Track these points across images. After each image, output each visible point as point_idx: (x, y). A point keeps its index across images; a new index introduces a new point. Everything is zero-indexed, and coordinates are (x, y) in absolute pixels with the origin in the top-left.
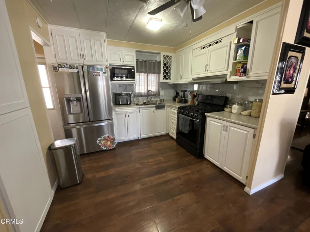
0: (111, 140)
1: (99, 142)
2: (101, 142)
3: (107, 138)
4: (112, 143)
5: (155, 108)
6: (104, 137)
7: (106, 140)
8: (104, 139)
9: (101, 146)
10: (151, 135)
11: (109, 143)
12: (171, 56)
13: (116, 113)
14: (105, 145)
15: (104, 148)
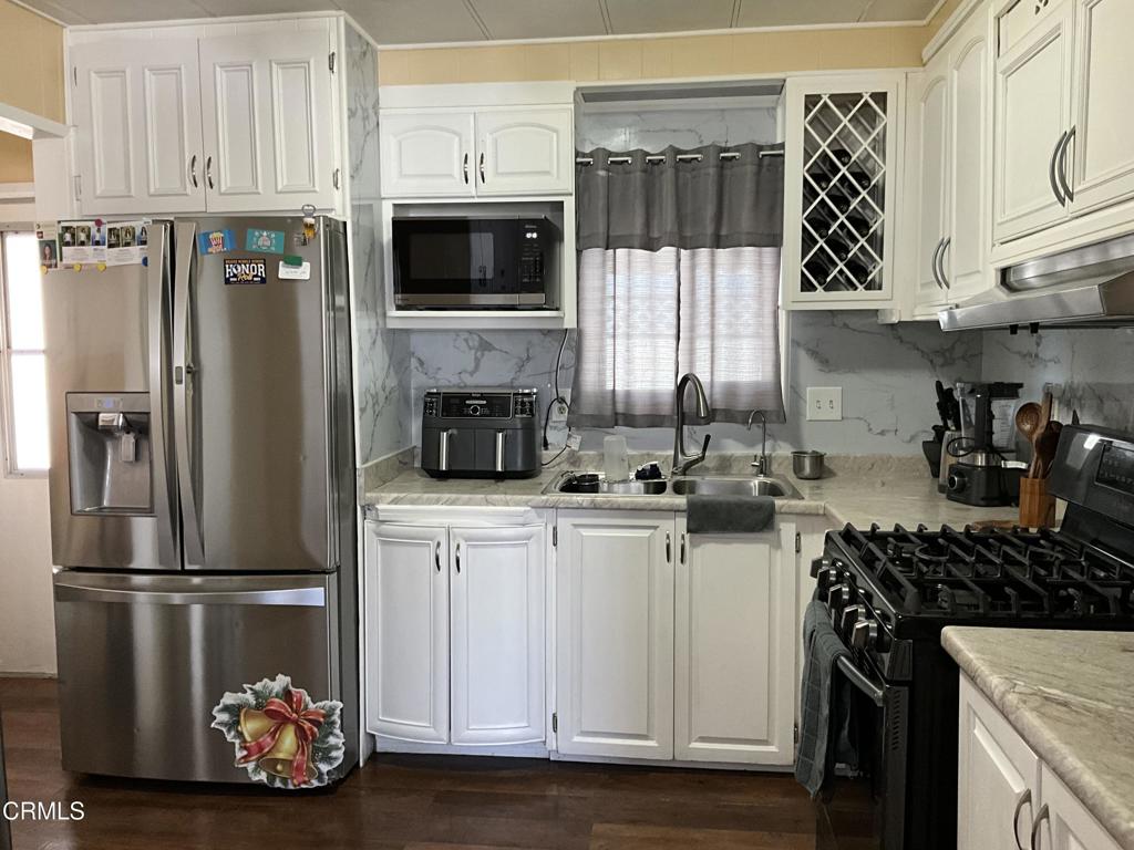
0: (307, 725)
1: (224, 717)
2: (238, 723)
3: (278, 704)
4: (309, 750)
5: (682, 522)
6: (255, 693)
7: (271, 714)
8: (258, 707)
9: (239, 754)
10: (650, 749)
11: (289, 740)
12: (881, 98)
13: (379, 534)
14: (261, 748)
15: (256, 770)
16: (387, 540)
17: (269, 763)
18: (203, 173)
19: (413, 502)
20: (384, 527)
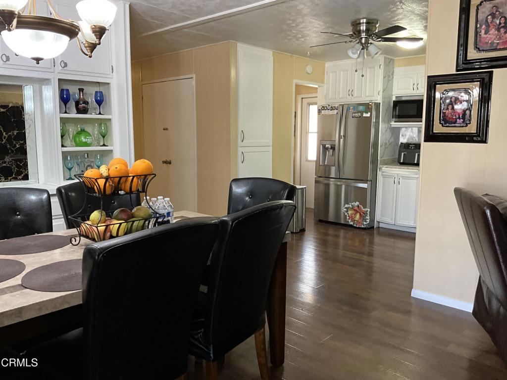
0: (362, 213)
1: (345, 210)
2: (348, 211)
3: (356, 208)
4: (362, 218)
6: (352, 205)
7: (355, 210)
8: (352, 208)
9: (348, 218)
11: (358, 216)
13: (382, 175)
14: (352, 217)
15: (351, 222)
16: (384, 176)
17: (353, 221)
18: (351, 93)
19: (391, 168)
20: (384, 173)
